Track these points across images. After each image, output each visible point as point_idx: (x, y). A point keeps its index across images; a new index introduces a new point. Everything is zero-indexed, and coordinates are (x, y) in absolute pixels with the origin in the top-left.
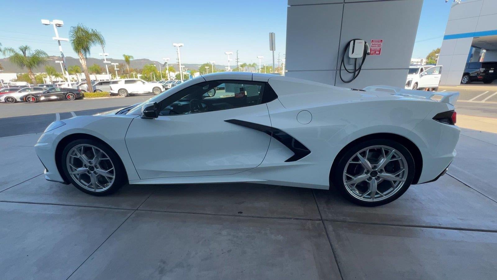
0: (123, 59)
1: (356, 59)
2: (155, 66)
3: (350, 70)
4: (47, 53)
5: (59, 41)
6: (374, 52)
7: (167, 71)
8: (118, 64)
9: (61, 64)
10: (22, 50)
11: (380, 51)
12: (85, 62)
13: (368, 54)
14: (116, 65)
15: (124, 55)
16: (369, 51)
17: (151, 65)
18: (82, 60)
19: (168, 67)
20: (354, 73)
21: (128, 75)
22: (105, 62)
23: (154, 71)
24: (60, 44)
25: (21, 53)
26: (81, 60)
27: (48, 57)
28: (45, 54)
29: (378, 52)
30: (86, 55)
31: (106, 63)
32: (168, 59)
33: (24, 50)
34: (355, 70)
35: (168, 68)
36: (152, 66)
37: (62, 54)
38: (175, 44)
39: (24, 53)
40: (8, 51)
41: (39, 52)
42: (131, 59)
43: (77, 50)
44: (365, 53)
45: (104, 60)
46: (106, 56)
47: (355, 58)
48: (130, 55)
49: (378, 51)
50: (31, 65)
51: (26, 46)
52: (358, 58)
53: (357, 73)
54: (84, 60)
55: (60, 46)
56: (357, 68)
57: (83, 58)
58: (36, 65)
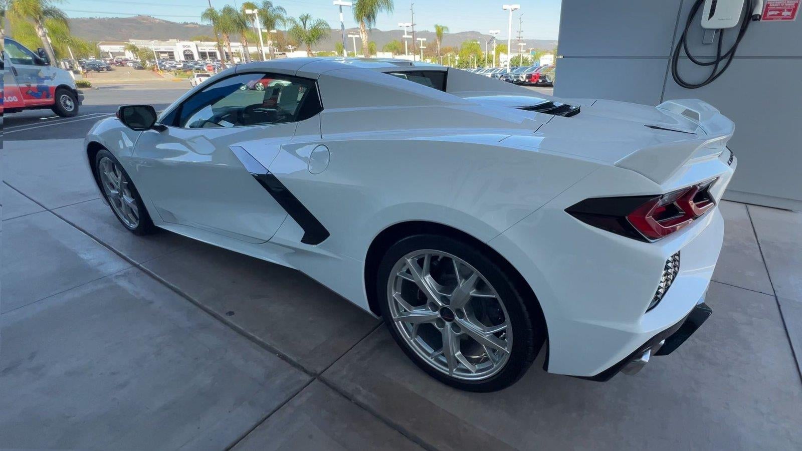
0: (434, 30)
1: (722, 30)
2: (478, 43)
3: (703, 57)
4: (329, 23)
5: (341, 6)
6: (778, 12)
7: (492, 52)
8: (425, 39)
9: (354, 38)
10: (302, 20)
11: (795, 10)
12: (367, 36)
13: (756, 18)
14: (423, 41)
15: (436, 26)
16: (759, 11)
17: (473, 40)
18: (364, 33)
19: (495, 45)
20: (716, 63)
21: (441, 57)
22: (405, 36)
23: (476, 50)
24: (341, 11)
25: (301, 24)
26: (362, 33)
27: (330, 29)
28: (327, 25)
29: (789, 13)
30: (369, 26)
31: (407, 38)
32: (498, 31)
33: (304, 19)
34: (719, 58)
35: (495, 47)
36: (474, 42)
37: (343, 26)
38: (505, 7)
39: (305, 24)
40: (289, 22)
41: (321, 22)
42: (445, 32)
43: (359, 18)
44: (748, 16)
45: (402, 32)
46: (408, 27)
47: (717, 30)
48: (443, 25)
49: (789, 10)
50: (310, 41)
51: (307, 15)
52: (729, 29)
53: (721, 64)
54: (366, 34)
55: (341, 13)
56: (723, 53)
57: (364, 31)
58: (316, 41)
